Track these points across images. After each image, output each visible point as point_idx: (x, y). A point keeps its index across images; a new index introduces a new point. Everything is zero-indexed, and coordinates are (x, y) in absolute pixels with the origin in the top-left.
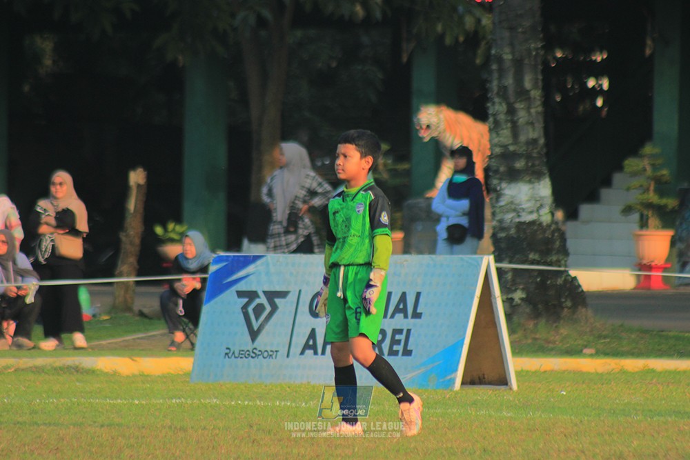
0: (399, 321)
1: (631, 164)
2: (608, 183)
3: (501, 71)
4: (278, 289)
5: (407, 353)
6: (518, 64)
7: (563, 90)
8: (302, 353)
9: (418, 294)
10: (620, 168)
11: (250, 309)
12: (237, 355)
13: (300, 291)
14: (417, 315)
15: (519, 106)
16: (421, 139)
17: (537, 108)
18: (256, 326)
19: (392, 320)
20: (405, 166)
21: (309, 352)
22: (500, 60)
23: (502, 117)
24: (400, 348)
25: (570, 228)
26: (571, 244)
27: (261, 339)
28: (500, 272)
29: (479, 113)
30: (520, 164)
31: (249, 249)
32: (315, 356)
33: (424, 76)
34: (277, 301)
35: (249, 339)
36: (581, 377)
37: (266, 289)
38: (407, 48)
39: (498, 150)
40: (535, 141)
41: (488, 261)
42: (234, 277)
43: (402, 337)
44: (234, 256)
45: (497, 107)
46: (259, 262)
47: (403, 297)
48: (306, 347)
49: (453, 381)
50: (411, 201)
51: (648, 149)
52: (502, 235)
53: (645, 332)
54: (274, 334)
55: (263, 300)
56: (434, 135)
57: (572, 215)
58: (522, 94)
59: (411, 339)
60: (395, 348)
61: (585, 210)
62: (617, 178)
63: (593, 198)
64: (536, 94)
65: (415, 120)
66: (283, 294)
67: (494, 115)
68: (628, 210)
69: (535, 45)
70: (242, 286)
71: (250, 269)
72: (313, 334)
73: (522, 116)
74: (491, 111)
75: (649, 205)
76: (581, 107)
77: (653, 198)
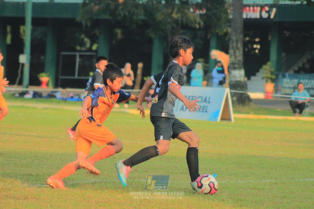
0: (205, 104)
1: (264, 67)
2: (258, 71)
3: (233, 43)
5: (206, 112)
6: (237, 41)
7: (248, 48)
9: (210, 98)
10: (261, 67)
14: (209, 102)
15: (237, 51)
16: (211, 59)
17: (241, 52)
19: (203, 103)
20: (207, 65)
21: (182, 111)
22: (232, 39)
23: (232, 54)
24: (204, 111)
25: (249, 83)
26: (249, 86)
28: (231, 93)
29: (227, 52)
30: (236, 66)
33: (213, 43)
36: (250, 120)
38: (209, 36)
39: (231, 62)
40: (240, 61)
41: (227, 90)
43: (205, 108)
45: (231, 51)
47: (206, 98)
48: (181, 109)
49: (217, 120)
51: (269, 63)
52: (231, 84)
53: (266, 109)
56: (215, 58)
57: (249, 79)
58: (238, 48)
59: (207, 109)
61: (253, 78)
62: (261, 70)
63: (254, 75)
64: (241, 49)
67: (230, 53)
68: (263, 78)
69: (241, 36)
73: (237, 54)
75: (268, 78)
76: (253, 53)
77: (269, 75)
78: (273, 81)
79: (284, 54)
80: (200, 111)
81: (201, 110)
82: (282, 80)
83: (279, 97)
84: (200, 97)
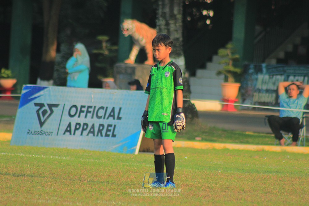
0: (111, 121)
1: (222, 52)
2: (210, 60)
3: (163, 5)
4: (54, 103)
5: (114, 136)
7: (192, 16)
8: (64, 133)
9: (120, 109)
10: (216, 53)
11: (40, 112)
12: (33, 133)
13: (64, 105)
14: (119, 118)
15: (171, 22)
16: (123, 35)
17: (180, 24)
18: (43, 120)
19: (107, 120)
20: (115, 48)
21: (68, 133)
23: (163, 27)
24: (110, 133)
25: (192, 80)
26: (192, 88)
27: (45, 126)
29: (152, 25)
31: (41, 83)
32: (70, 136)
34: (54, 109)
35: (39, 126)
36: (194, 151)
37: (49, 103)
40: (177, 39)
42: (33, 96)
43: (111, 128)
44: (34, 87)
45: (161, 22)
46: (45, 90)
47: (113, 110)
48: (66, 131)
49: (134, 150)
50: (118, 64)
51: (229, 46)
53: (224, 131)
54: (51, 124)
55: (46, 108)
56: (130, 34)
57: (193, 74)
58: (173, 16)
59: (116, 130)
60: (108, 133)
61: (199, 72)
62: (215, 58)
63: (203, 67)
64: (179, 17)
65: (121, 26)
66: (56, 106)
67: (159, 26)
68: (219, 73)
70: (37, 101)
71: (41, 93)
72: (69, 125)
73: (172, 27)
74: (158, 24)
75: (229, 72)
76: (200, 24)
77: (231, 68)
78: (238, 77)
79: (258, 28)
80: (102, 135)
81: (104, 132)
82: (254, 77)
83: (248, 109)
84: (102, 108)
